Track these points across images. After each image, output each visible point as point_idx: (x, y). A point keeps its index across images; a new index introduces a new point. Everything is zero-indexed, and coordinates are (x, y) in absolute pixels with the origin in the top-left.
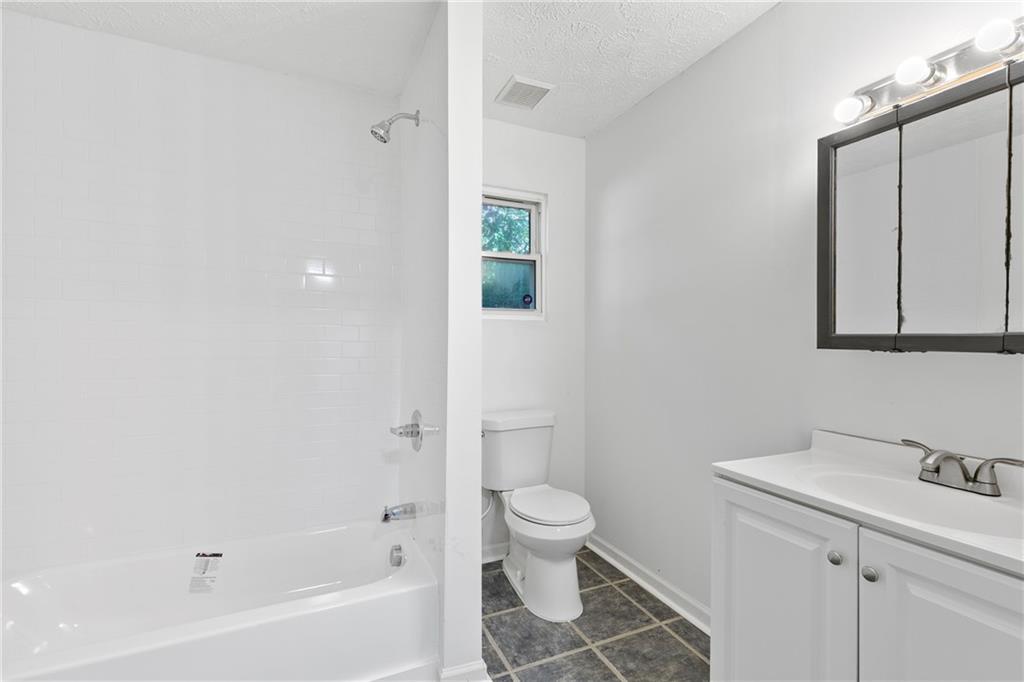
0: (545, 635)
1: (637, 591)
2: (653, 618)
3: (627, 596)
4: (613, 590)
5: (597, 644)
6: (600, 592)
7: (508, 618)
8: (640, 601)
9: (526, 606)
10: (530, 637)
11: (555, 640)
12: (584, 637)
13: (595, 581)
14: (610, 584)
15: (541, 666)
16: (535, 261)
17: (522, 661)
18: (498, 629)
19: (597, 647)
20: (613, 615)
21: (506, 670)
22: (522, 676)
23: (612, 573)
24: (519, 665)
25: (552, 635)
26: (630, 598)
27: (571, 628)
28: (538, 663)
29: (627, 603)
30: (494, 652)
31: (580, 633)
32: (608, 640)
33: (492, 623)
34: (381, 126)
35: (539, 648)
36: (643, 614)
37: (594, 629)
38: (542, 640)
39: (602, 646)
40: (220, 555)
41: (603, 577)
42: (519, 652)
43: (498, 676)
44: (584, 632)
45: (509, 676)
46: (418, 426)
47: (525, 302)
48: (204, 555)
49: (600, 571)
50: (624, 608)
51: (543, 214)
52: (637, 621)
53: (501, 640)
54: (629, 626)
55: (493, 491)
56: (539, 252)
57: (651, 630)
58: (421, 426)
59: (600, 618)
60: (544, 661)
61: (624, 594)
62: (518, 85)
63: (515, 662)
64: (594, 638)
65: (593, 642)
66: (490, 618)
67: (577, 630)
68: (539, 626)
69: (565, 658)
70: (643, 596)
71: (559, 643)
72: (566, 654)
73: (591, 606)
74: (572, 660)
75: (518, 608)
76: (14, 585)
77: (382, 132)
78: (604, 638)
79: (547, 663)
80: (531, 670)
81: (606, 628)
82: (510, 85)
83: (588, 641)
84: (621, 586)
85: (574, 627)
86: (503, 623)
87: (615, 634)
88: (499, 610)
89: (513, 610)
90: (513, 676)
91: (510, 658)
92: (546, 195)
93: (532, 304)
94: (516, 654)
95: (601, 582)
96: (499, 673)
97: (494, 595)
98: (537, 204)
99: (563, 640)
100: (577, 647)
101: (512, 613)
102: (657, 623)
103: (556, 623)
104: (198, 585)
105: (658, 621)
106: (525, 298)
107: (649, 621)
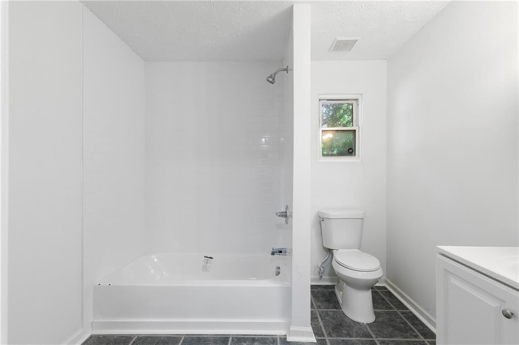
0: (349, 326)
1: (413, 318)
2: (419, 335)
3: (405, 320)
4: (397, 314)
5: (379, 339)
6: (388, 313)
7: (331, 313)
8: (414, 324)
9: (343, 310)
10: (341, 325)
11: (354, 330)
12: (371, 333)
13: (386, 307)
14: (396, 310)
15: (343, 340)
16: (355, 130)
17: (333, 335)
18: (325, 317)
19: (378, 341)
20: (393, 327)
21: (324, 337)
22: (332, 342)
23: (399, 305)
24: (331, 336)
25: (353, 327)
26: (407, 322)
27: (365, 327)
28: (342, 338)
29: (405, 323)
30: (321, 327)
31: (370, 331)
32: (387, 339)
33: (323, 313)
34: (271, 77)
35: (345, 332)
36: (414, 331)
37: (379, 331)
38: (347, 328)
39: (382, 341)
40: (212, 258)
41: (392, 306)
42: (333, 330)
43: (319, 338)
44: (372, 331)
45: (325, 340)
46: (286, 212)
47: (349, 152)
48: (207, 257)
49: (391, 302)
50: (402, 325)
51: (360, 105)
52: (409, 334)
53: (325, 322)
54: (401, 335)
55: (329, 249)
56: (358, 125)
57: (416, 341)
58: (288, 213)
59: (384, 326)
60: (346, 338)
61: (404, 318)
62: (339, 42)
63: (329, 335)
64: (377, 336)
65: (376, 337)
66: (322, 311)
67: (369, 329)
68: (347, 321)
69: (357, 340)
70: (417, 322)
71: (356, 332)
72: (358, 338)
73: (380, 319)
74: (362, 343)
75: (338, 310)
76: (152, 256)
77: (271, 80)
78: (384, 337)
79: (347, 340)
80: (337, 341)
81: (386, 333)
82: (335, 42)
83: (373, 336)
84: (403, 313)
85: (367, 326)
86: (328, 315)
87: (391, 337)
88: (328, 309)
89: (335, 310)
90: (327, 340)
91: (328, 332)
92: (362, 94)
93: (353, 153)
94: (331, 331)
95: (391, 308)
96: (320, 337)
97: (327, 301)
98: (357, 100)
99: (359, 332)
100: (366, 337)
101: (334, 311)
102: (422, 339)
103: (357, 323)
104: (205, 268)
105: (423, 338)
106: (349, 150)
107: (416, 336)
